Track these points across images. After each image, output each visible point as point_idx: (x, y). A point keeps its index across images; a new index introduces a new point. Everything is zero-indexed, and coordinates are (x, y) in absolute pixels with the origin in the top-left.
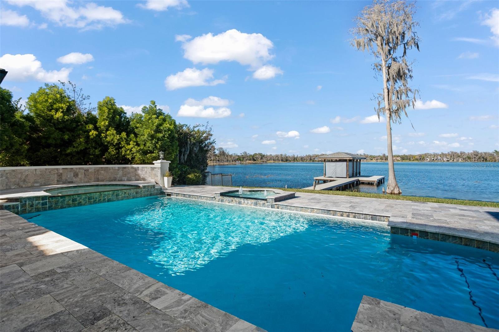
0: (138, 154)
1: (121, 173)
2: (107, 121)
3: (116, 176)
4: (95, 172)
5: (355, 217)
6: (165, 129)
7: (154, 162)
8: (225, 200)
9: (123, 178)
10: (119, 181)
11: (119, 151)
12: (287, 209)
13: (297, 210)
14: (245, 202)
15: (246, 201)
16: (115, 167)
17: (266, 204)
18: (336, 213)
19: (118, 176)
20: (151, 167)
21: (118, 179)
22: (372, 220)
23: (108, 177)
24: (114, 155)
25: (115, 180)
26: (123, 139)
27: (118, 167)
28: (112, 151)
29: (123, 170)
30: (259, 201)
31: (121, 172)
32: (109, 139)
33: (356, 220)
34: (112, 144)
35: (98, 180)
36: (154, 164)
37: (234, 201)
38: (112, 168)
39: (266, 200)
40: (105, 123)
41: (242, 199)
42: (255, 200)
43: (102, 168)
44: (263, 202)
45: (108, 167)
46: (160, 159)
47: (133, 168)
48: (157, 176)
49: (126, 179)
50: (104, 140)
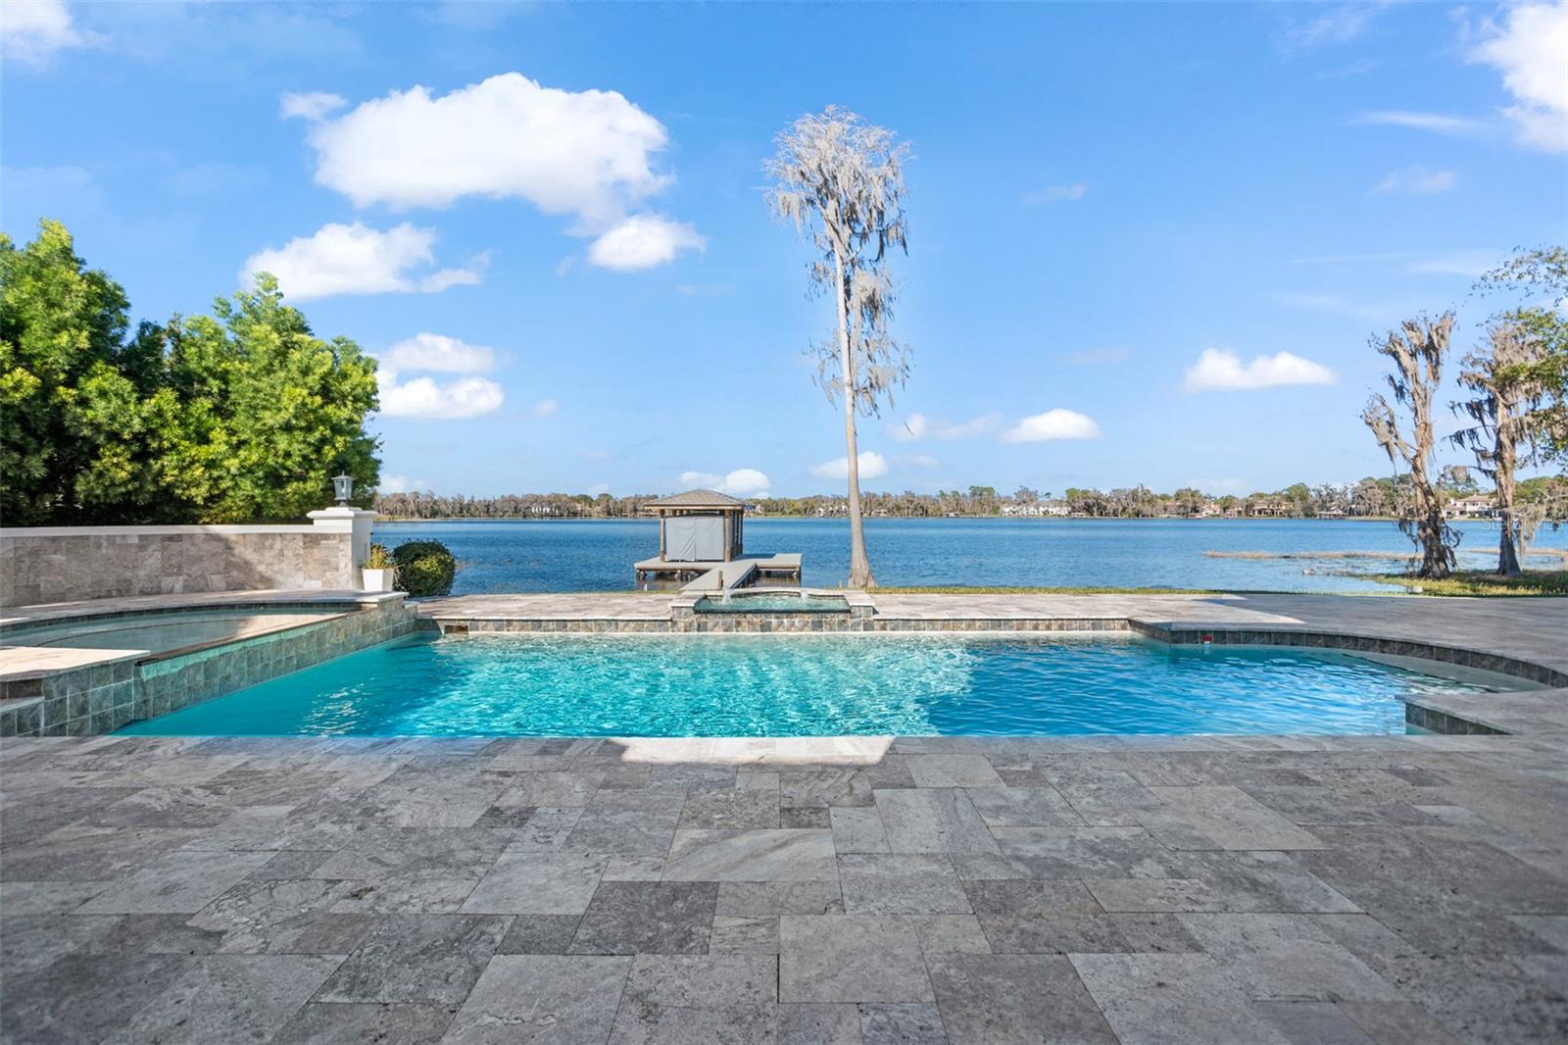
0: (246, 485)
1: (153, 559)
2: (85, 333)
3: (128, 574)
4: (19, 560)
5: (1061, 628)
6: (359, 390)
7: (310, 515)
8: (710, 625)
9: (167, 582)
10: (143, 593)
11: (146, 465)
12: (909, 628)
13: (934, 629)
14: (782, 623)
15: (785, 620)
16: (124, 537)
17: (850, 621)
18: (1023, 625)
19: (142, 573)
20: (305, 535)
21: (137, 587)
22: (1094, 629)
23: (89, 580)
24: (124, 483)
25: (124, 590)
26: (169, 415)
27: (141, 537)
28: (116, 465)
29: (164, 549)
30: (829, 615)
31: (158, 555)
32: (100, 411)
33: (1066, 634)
34: (114, 437)
35: (35, 596)
36: (310, 521)
37: (745, 624)
38: (110, 539)
39: (849, 611)
40: (73, 341)
41: (773, 615)
42: (815, 615)
43: (54, 539)
44: (841, 617)
45: (87, 538)
46: (336, 504)
47: (217, 538)
48: (337, 569)
49: (178, 586)
50: (76, 418)
